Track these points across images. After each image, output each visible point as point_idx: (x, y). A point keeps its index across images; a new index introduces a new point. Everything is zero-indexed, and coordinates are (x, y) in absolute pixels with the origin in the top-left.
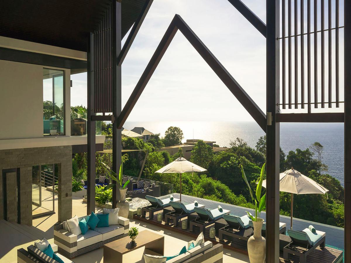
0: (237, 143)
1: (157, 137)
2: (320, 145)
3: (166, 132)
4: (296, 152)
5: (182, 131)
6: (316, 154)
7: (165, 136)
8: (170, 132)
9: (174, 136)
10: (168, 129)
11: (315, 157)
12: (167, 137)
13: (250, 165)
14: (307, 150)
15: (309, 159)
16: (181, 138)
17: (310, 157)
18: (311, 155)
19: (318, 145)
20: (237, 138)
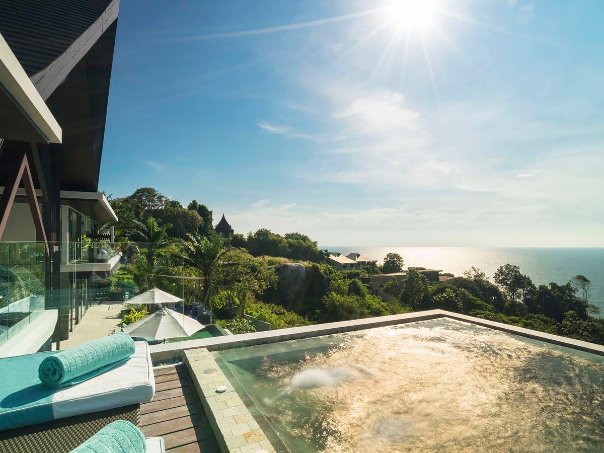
0: (473, 273)
1: (373, 264)
2: (585, 279)
3: (385, 258)
4: (549, 288)
5: (402, 258)
6: (581, 290)
7: (384, 263)
8: (389, 259)
9: (393, 262)
10: (387, 256)
11: (579, 295)
12: (387, 263)
13: (472, 299)
14: (568, 285)
15: (571, 296)
16: (402, 266)
17: (573, 294)
18: (573, 291)
19: (582, 279)
20: (473, 267)
